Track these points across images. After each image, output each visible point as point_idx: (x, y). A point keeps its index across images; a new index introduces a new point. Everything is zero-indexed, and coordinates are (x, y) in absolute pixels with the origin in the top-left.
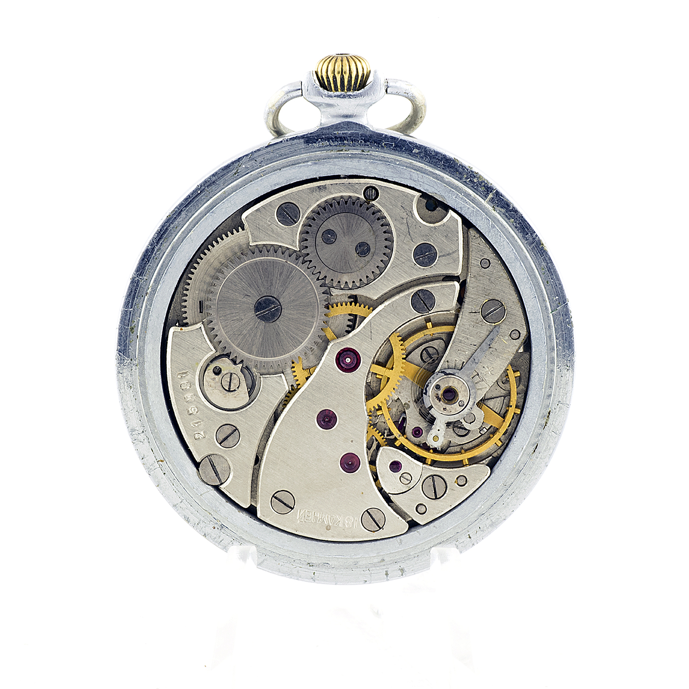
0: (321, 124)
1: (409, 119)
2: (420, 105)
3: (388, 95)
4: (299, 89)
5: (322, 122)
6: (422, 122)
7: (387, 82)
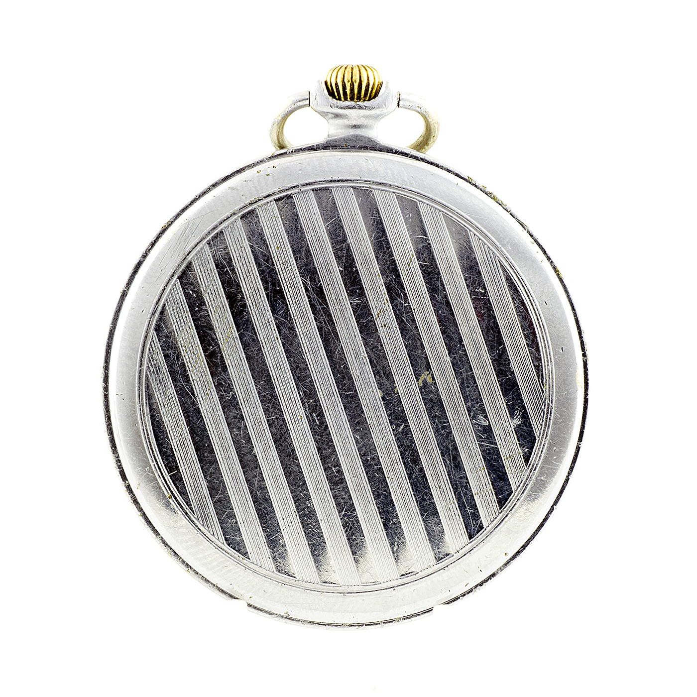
0: (328, 135)
1: (421, 139)
2: (432, 123)
3: (400, 108)
4: (307, 99)
5: (330, 133)
6: (434, 142)
7: (400, 95)
